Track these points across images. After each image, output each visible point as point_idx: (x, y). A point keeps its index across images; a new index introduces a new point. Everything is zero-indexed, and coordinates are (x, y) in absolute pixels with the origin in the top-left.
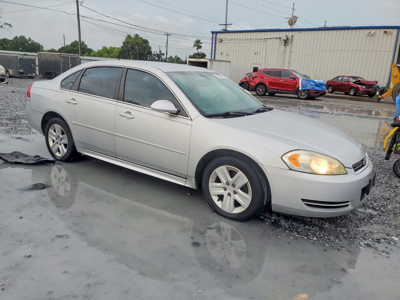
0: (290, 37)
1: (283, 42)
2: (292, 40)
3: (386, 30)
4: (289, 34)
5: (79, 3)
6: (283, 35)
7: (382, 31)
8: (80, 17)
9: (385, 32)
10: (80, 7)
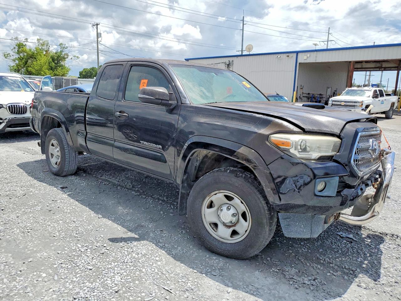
0: (231, 61)
1: (227, 66)
2: (233, 64)
3: (287, 55)
4: (231, 59)
5: (99, 42)
6: (227, 60)
7: (285, 55)
8: (99, 51)
9: (288, 56)
10: (99, 44)
